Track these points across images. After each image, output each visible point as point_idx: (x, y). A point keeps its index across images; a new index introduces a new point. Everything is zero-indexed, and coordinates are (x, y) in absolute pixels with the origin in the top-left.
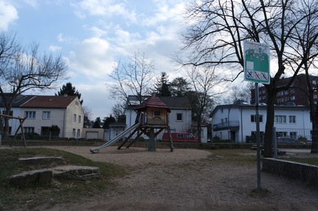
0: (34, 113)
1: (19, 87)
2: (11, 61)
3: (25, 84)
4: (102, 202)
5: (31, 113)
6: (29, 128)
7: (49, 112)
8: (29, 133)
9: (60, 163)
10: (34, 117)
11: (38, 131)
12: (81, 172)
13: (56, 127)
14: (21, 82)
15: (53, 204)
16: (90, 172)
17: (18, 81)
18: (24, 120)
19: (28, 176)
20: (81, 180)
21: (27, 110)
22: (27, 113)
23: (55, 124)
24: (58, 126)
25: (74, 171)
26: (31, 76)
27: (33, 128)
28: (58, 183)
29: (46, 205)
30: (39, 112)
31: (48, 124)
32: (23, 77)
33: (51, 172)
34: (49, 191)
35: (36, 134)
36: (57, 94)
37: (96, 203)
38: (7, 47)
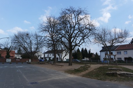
0: (120, 52)
1: (112, 44)
2: (108, 35)
3: (114, 42)
4: (131, 83)
5: (119, 52)
6: (119, 58)
7: (127, 51)
8: (120, 60)
9: (120, 70)
10: (121, 54)
11: (123, 59)
12: (127, 74)
13: (131, 57)
14: (112, 42)
15: (116, 81)
16: (131, 74)
17: (111, 42)
18: (115, 55)
19: (110, 73)
20: (127, 76)
21: (117, 51)
22: (118, 52)
23: (130, 56)
24: (132, 57)
25: (125, 73)
26: (116, 39)
27: (121, 58)
28: (119, 76)
29: (114, 80)
30: (122, 52)
31: (127, 56)
32: (113, 40)
33: (117, 73)
34: (116, 78)
35: (122, 61)
36: (130, 43)
37: (129, 83)
38: (106, 31)
